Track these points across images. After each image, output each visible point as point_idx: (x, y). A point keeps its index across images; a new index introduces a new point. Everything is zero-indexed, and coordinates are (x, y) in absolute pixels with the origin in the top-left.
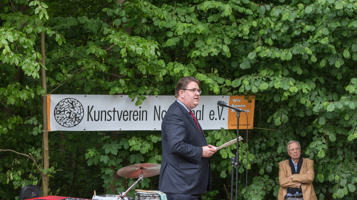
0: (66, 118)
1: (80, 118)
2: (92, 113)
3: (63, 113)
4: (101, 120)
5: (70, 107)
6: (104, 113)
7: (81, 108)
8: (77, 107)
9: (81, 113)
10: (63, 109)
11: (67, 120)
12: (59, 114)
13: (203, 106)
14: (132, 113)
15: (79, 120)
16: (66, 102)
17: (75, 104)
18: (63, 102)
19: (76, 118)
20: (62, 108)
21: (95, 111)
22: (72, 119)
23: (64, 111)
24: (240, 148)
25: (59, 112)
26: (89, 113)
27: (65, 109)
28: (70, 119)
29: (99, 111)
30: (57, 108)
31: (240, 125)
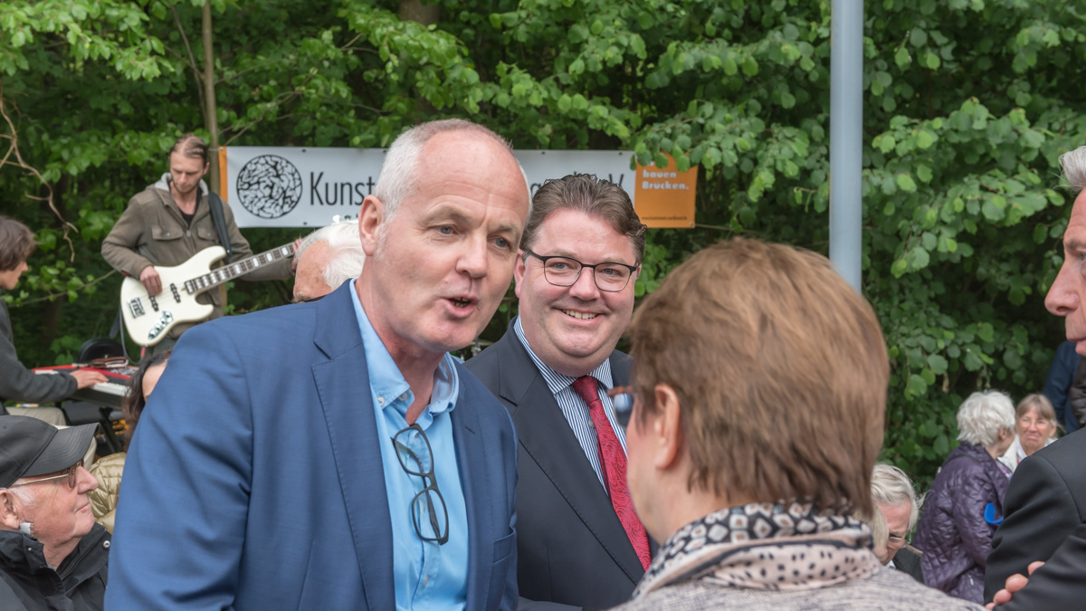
0: (264, 197)
1: (295, 199)
2: (321, 189)
3: (255, 187)
5: (271, 174)
6: (346, 188)
7: (296, 176)
8: (287, 174)
9: (295, 187)
10: (256, 179)
11: (266, 201)
12: (248, 189)
15: (292, 202)
16: (263, 165)
17: (282, 168)
18: (256, 164)
19: (285, 198)
20: (254, 176)
21: (327, 185)
22: (277, 200)
23: (258, 183)
25: (246, 186)
26: (314, 188)
27: (259, 178)
28: (272, 201)
29: (336, 185)
30: (241, 178)
31: (664, 218)
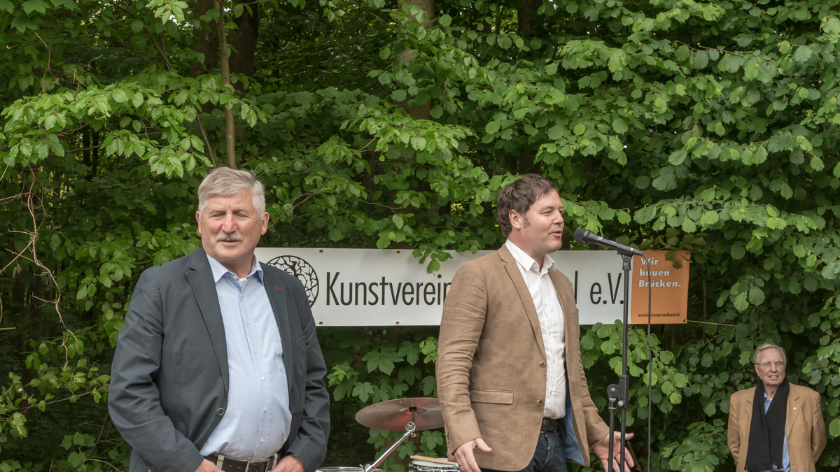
1: (311, 298)
2: (337, 289)
4: (356, 303)
6: (361, 288)
7: (313, 276)
8: (305, 275)
9: (312, 287)
13: (576, 272)
14: (422, 289)
15: (309, 302)
16: (282, 265)
17: (300, 268)
18: (275, 264)
21: (342, 284)
24: (654, 359)
26: (330, 288)
29: (351, 284)
31: (659, 315)
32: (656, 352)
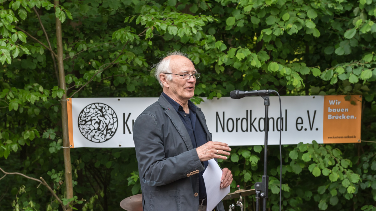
0: (95, 129)
1: (113, 130)
2: (130, 123)
3: (89, 123)
5: (99, 115)
7: (114, 116)
8: (109, 115)
9: (114, 123)
10: (89, 118)
11: (96, 132)
12: (84, 124)
13: (286, 110)
16: (94, 109)
17: (106, 111)
18: (89, 108)
19: (107, 130)
26: (125, 123)
31: (342, 137)
32: (338, 160)
